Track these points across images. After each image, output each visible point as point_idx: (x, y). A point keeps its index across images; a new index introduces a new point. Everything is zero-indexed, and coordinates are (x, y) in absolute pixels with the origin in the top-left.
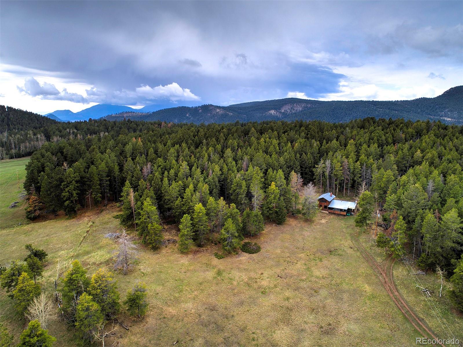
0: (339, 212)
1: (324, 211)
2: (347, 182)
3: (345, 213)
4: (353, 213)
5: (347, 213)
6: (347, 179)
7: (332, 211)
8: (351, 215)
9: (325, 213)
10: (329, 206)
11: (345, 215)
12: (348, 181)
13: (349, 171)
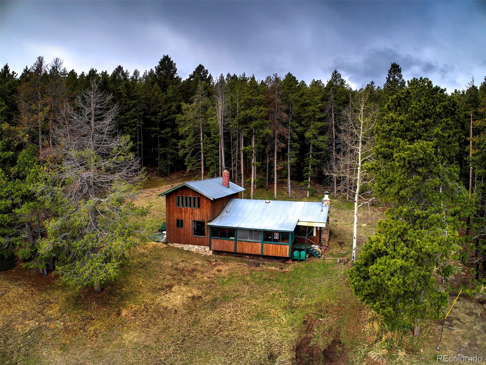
0: (258, 247)
1: (194, 248)
2: (283, 145)
3: (285, 249)
4: (316, 247)
5: (293, 250)
6: (282, 138)
7: (228, 244)
8: (312, 254)
9: (197, 255)
10: (216, 223)
11: (284, 260)
12: (286, 143)
13: (287, 112)
